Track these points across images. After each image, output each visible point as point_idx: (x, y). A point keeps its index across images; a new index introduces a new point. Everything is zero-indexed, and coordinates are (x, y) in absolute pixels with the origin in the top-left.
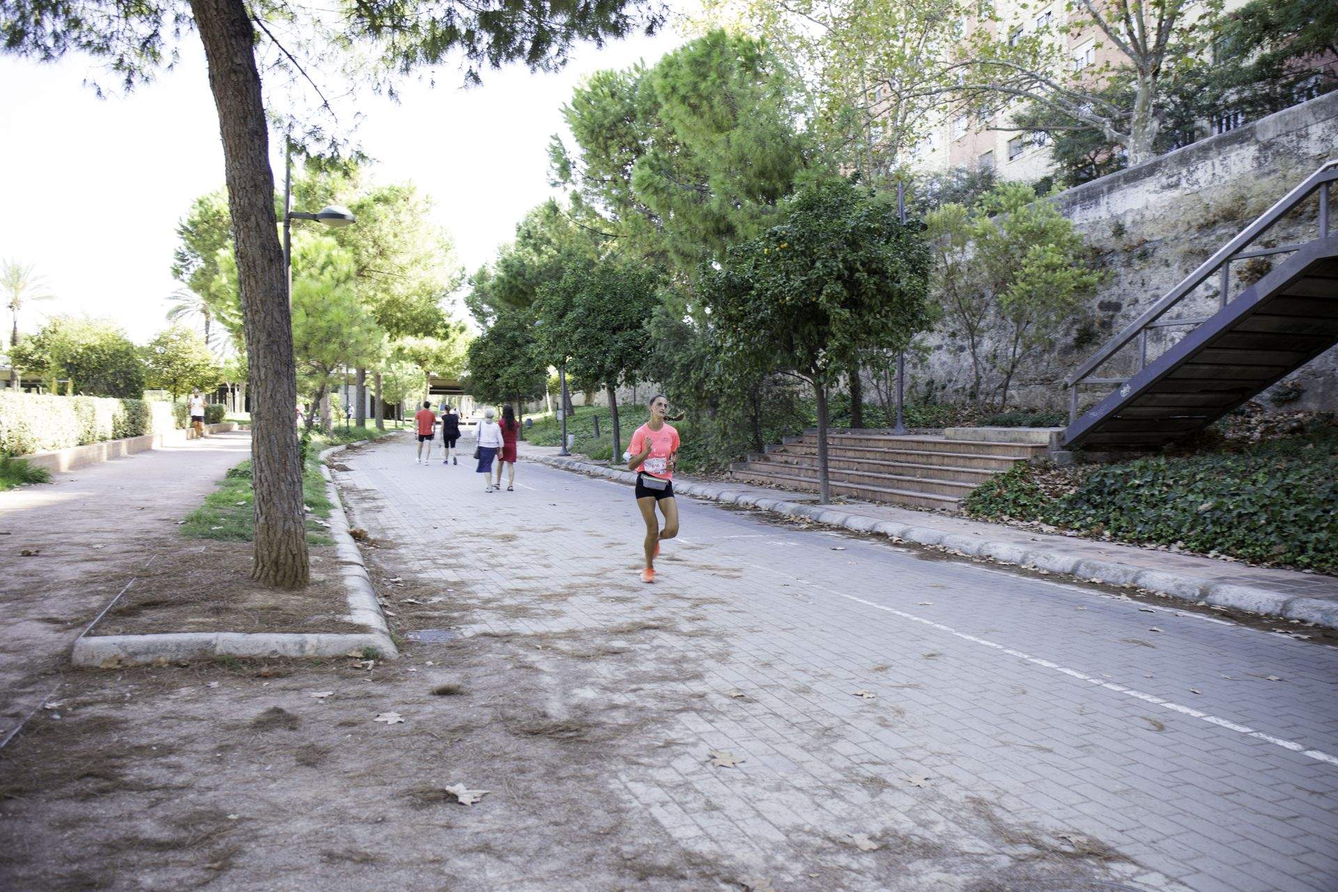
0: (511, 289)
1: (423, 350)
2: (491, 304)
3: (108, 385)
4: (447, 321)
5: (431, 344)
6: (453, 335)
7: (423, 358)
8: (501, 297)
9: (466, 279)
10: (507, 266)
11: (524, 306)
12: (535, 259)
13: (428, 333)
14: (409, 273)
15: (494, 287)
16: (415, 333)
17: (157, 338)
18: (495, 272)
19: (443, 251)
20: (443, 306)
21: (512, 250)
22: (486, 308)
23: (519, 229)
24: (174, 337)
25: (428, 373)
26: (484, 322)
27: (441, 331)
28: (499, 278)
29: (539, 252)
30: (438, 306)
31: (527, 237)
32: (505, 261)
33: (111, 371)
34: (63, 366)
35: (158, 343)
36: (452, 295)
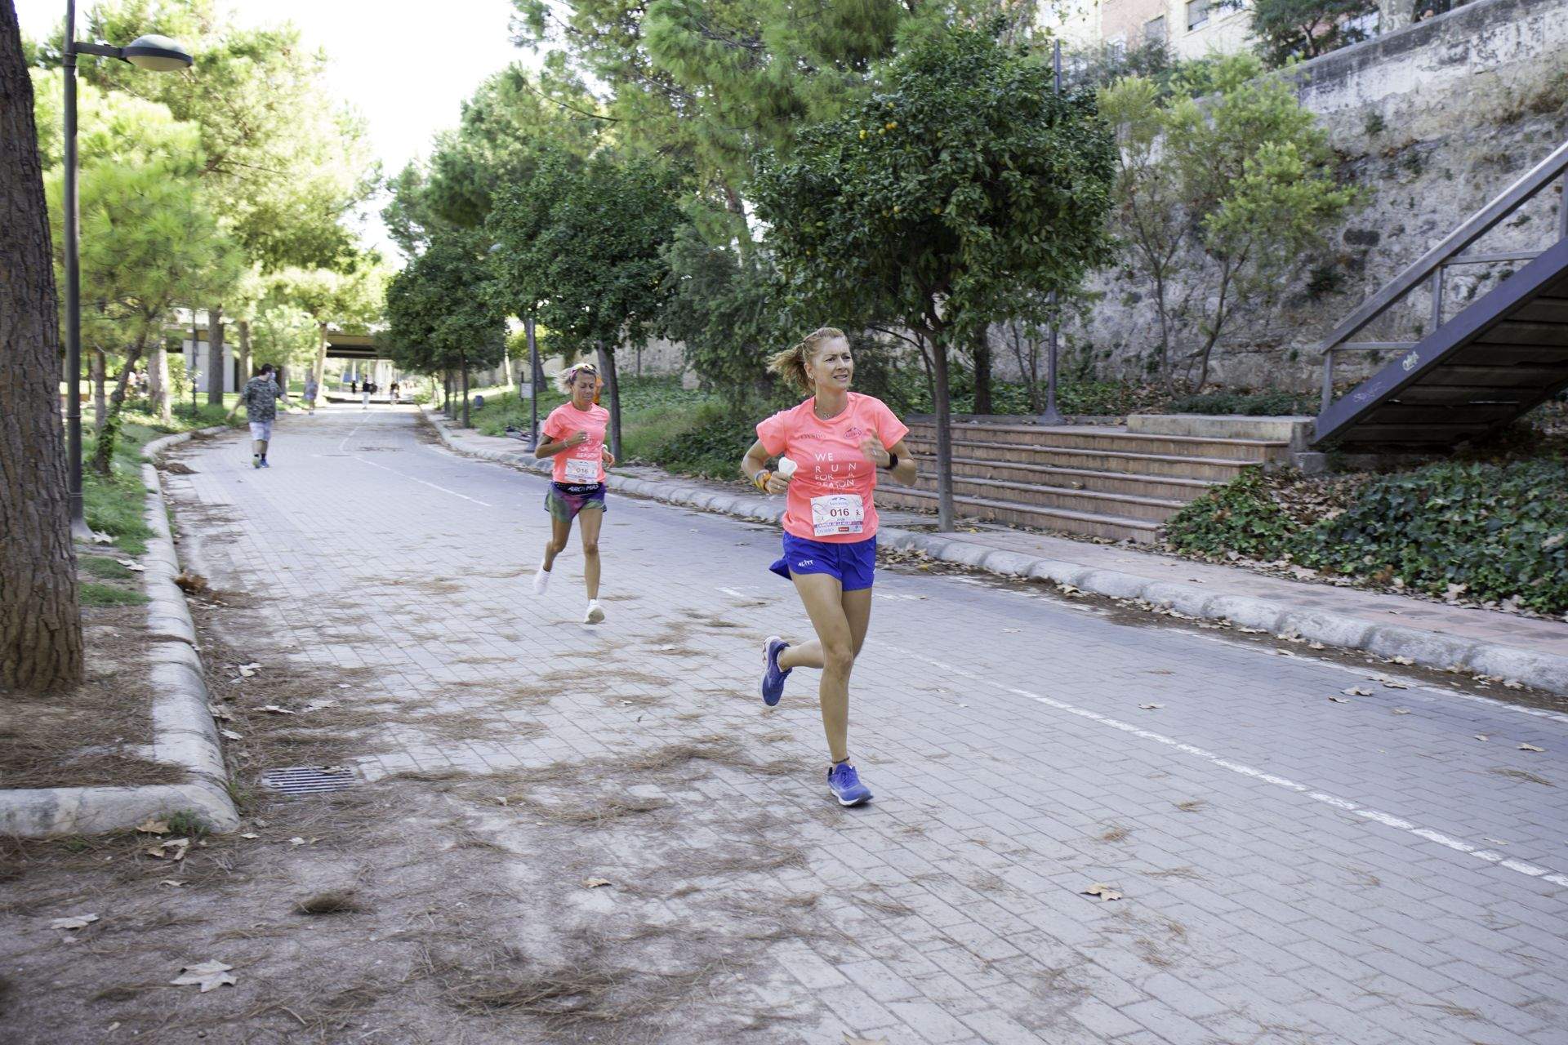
0: (453, 199)
1: (315, 291)
2: (423, 222)
4: (354, 246)
5: (329, 280)
6: (362, 268)
7: (316, 302)
8: (437, 211)
9: (383, 182)
10: (446, 163)
11: (472, 225)
12: (488, 154)
13: (324, 263)
14: (294, 168)
15: (426, 195)
16: (303, 263)
18: (427, 172)
19: (348, 137)
20: (347, 223)
21: (458, 140)
22: (415, 227)
23: (466, 108)
25: (323, 325)
26: (410, 249)
27: (344, 261)
28: (435, 181)
29: (494, 143)
30: (339, 223)
31: (477, 120)
32: (443, 156)
36: (361, 207)
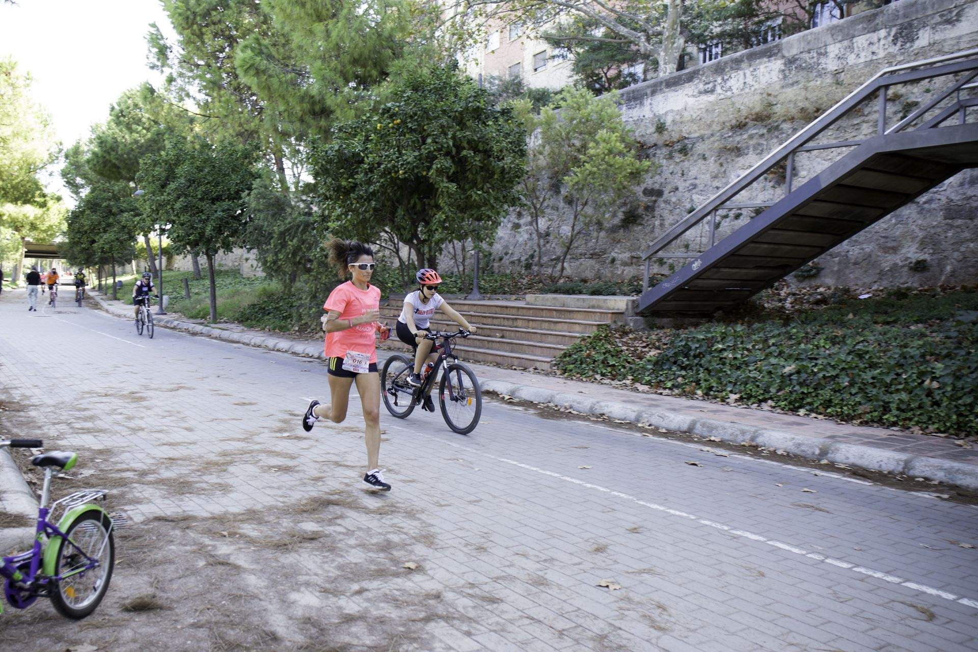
0: (106, 163)
1: (21, 217)
2: (84, 177)
4: (46, 191)
5: (30, 211)
6: (50, 203)
7: (19, 224)
8: (95, 171)
9: (63, 154)
10: (102, 142)
11: (117, 180)
12: (127, 137)
13: (26, 202)
14: (12, 144)
15: (88, 161)
16: (15, 200)
18: (89, 149)
19: (42, 125)
20: (42, 177)
21: (104, 128)
22: (79, 180)
23: (113, 109)
25: (23, 238)
26: (77, 193)
27: (41, 200)
28: (94, 153)
29: (131, 130)
30: (37, 176)
31: (121, 117)
32: (99, 138)
36: (50, 168)
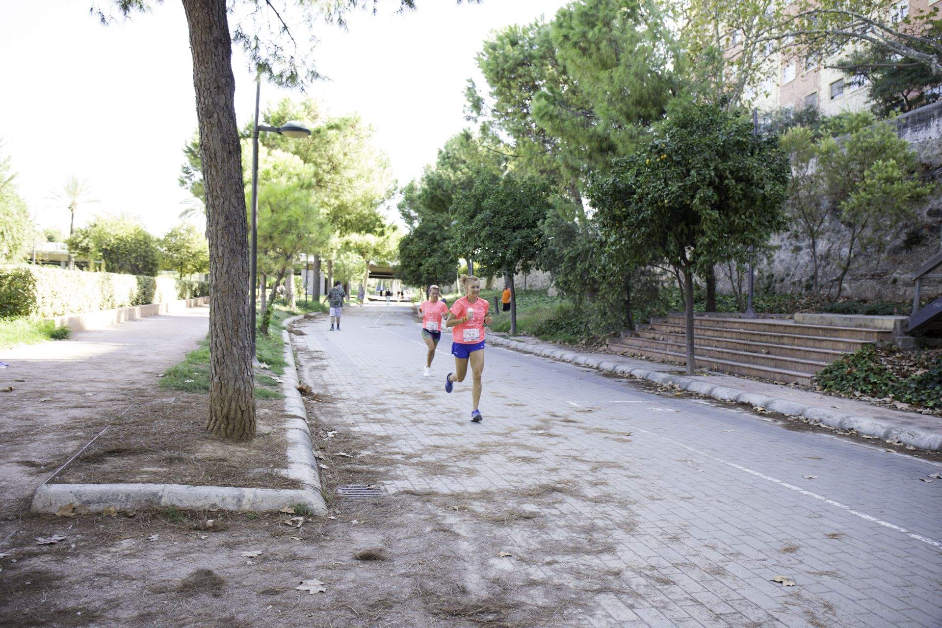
0: (433, 198)
1: (364, 245)
2: (417, 210)
3: (132, 266)
4: (384, 222)
5: (371, 240)
6: (388, 233)
7: (365, 250)
8: (424, 205)
9: (398, 190)
10: (430, 181)
11: (442, 212)
12: (451, 175)
13: (369, 231)
14: (356, 184)
15: (419, 197)
16: (359, 231)
17: (170, 232)
18: (421, 186)
19: (382, 168)
20: (381, 211)
21: (434, 168)
22: (413, 213)
23: (441, 152)
24: (183, 232)
25: (368, 262)
26: (411, 223)
27: (379, 230)
28: (424, 190)
29: (455, 170)
30: (377, 211)
31: (446, 158)
32: (428, 177)
33: (134, 255)
34: (100, 251)
35: (170, 235)
36: (387, 202)
